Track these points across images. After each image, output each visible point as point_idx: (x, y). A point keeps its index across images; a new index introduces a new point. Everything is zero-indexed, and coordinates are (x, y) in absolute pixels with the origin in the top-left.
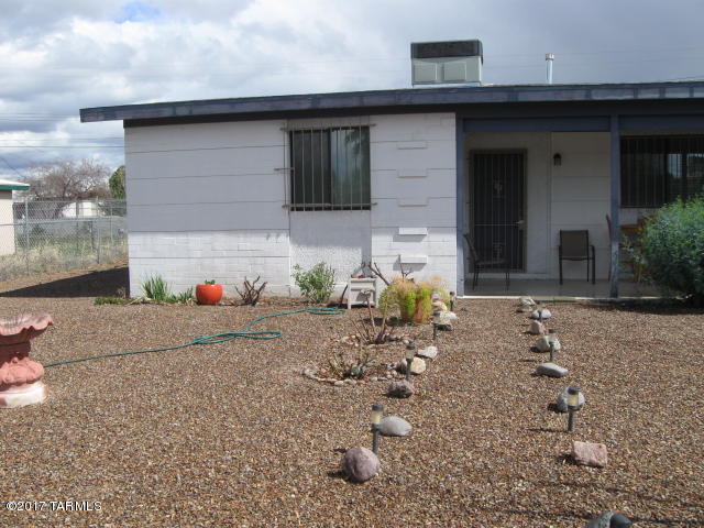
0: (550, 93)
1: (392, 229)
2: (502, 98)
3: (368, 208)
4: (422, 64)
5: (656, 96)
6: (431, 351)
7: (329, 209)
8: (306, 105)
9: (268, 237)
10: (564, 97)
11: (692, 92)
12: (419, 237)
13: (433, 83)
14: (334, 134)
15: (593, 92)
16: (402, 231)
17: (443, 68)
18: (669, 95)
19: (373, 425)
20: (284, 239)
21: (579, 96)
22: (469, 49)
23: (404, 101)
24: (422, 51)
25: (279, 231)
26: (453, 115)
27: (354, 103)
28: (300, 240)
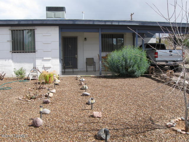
0: (84, 22)
1: (42, 58)
2: (71, 23)
3: (35, 52)
4: (49, 13)
5: (110, 24)
6: (54, 91)
7: (23, 52)
8: (16, 23)
9: (6, 60)
10: (87, 23)
11: (119, 23)
12: (49, 60)
13: (52, 18)
14: (25, 31)
15: (95, 22)
16: (44, 58)
17: (55, 14)
18: (114, 24)
19: (40, 111)
20: (11, 61)
21: (91, 23)
22: (62, 9)
23: (45, 23)
24: (49, 9)
25: (9, 59)
26: (58, 27)
27: (30, 23)
28: (15, 61)
